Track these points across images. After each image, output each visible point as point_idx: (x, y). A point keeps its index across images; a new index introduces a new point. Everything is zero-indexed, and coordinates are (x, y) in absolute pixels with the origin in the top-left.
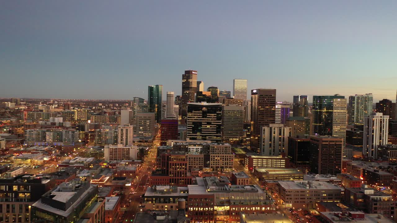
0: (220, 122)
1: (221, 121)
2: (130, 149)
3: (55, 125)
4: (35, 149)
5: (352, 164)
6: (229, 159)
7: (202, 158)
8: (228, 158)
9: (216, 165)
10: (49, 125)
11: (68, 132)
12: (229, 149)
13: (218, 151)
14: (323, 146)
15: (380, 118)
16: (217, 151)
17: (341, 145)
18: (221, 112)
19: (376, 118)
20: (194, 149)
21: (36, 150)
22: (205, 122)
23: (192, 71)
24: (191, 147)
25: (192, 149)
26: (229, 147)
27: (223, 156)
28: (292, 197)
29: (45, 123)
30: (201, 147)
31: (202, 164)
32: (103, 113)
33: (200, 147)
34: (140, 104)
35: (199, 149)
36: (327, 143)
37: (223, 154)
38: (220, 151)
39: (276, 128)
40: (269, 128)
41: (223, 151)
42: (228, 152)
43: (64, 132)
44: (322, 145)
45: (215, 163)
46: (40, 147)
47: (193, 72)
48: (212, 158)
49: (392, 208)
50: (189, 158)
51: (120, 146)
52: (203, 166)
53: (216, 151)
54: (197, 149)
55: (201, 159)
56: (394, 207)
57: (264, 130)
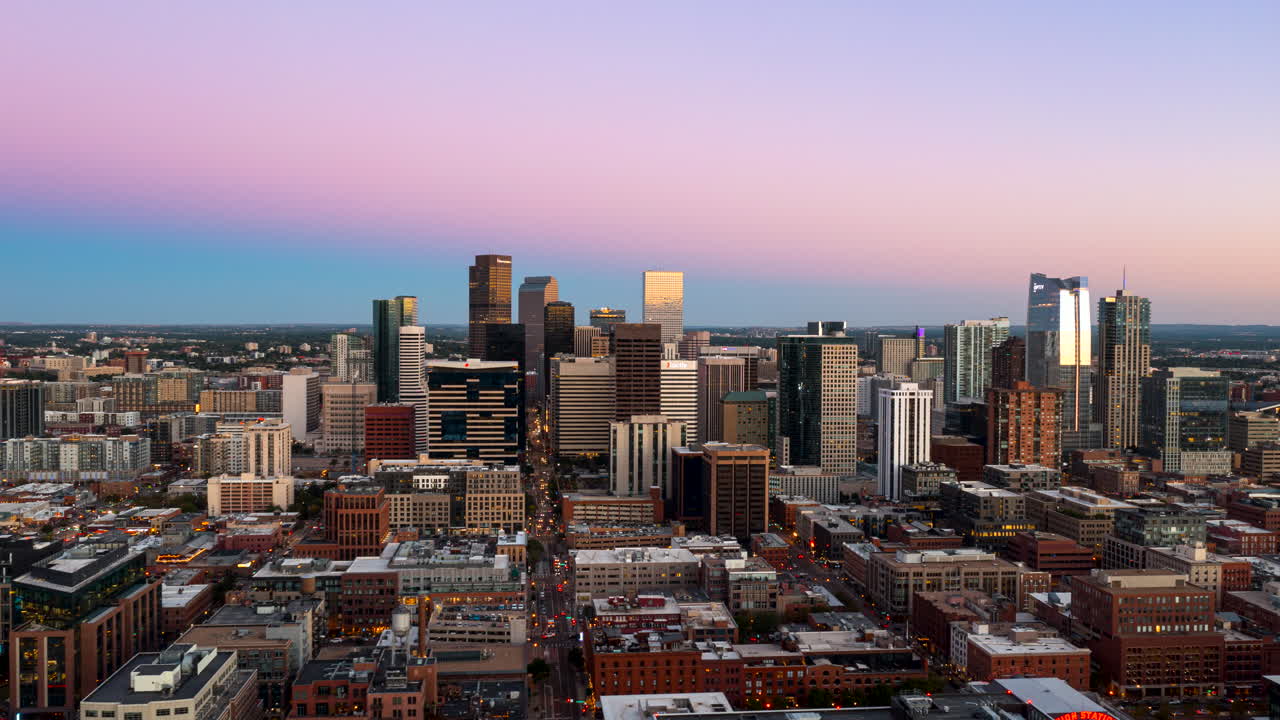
0: (514, 412)
1: (516, 409)
2: (275, 486)
3: (93, 421)
4: (31, 490)
5: (803, 512)
6: (512, 506)
7: (446, 504)
8: (510, 504)
9: (493, 519)
10: (75, 422)
11: (121, 443)
12: (515, 481)
13: (488, 486)
14: (721, 469)
15: (908, 397)
16: (485, 485)
17: (764, 466)
18: (516, 386)
19: (899, 397)
20: (428, 481)
21: (34, 493)
22: (476, 412)
23: (496, 257)
24: (420, 478)
25: (423, 481)
26: (515, 476)
27: (498, 498)
28: (591, 580)
29: (63, 415)
30: (447, 477)
31: (446, 519)
32: (246, 379)
33: (444, 478)
34: (351, 352)
35: (440, 481)
36: (746, 462)
37: (500, 492)
38: (492, 486)
39: (645, 426)
40: (627, 426)
41: (499, 486)
42: (513, 488)
43: (109, 444)
44: (718, 466)
45: (490, 516)
46: (43, 486)
47: (499, 261)
48: (470, 504)
49: (773, 595)
50: (414, 504)
51: (248, 478)
52: (448, 522)
53: (482, 487)
54: (436, 481)
55: (443, 507)
56: (775, 594)
57: (615, 432)
